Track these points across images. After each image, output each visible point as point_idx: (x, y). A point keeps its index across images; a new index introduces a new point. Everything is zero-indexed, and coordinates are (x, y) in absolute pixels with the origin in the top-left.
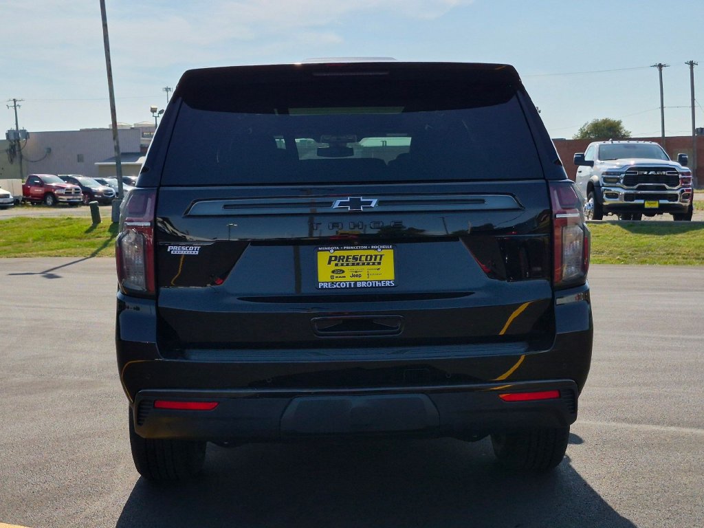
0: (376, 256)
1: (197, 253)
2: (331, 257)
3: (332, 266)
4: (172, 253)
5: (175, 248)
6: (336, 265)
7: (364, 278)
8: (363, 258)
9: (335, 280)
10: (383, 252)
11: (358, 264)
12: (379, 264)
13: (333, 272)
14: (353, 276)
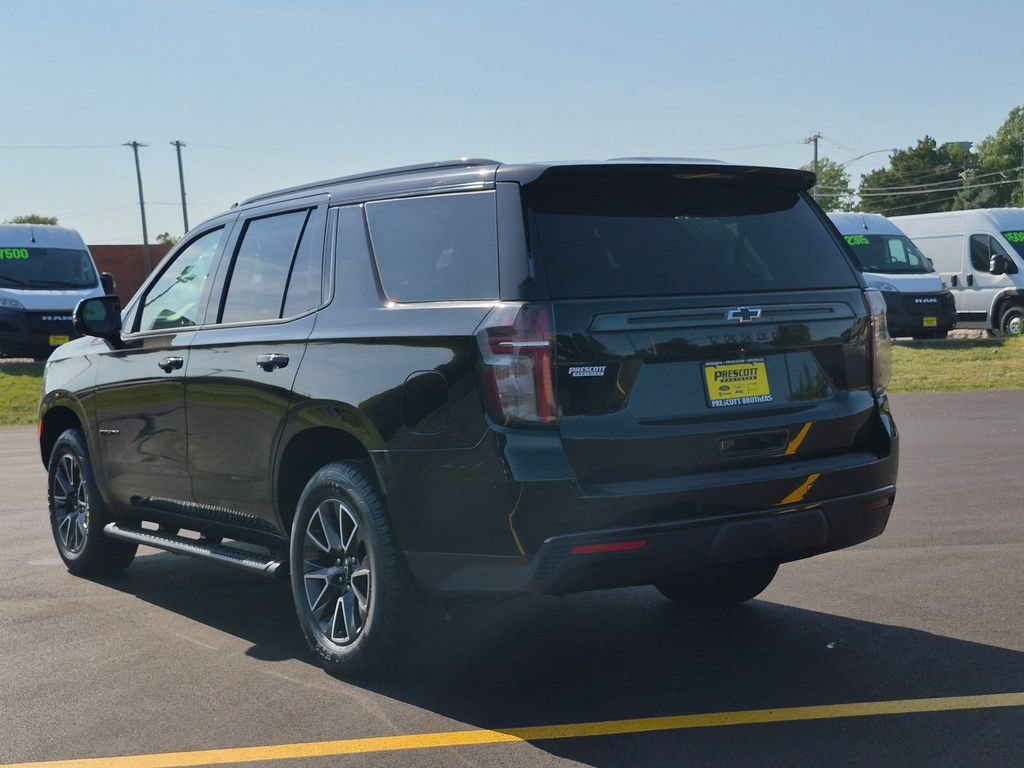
0: (752, 370)
1: (602, 374)
2: (716, 373)
3: (719, 383)
4: (574, 375)
5: (578, 369)
6: (722, 381)
7: (746, 394)
8: (742, 373)
9: (724, 397)
10: (756, 365)
11: (739, 379)
12: (755, 378)
13: (721, 388)
14: (737, 392)
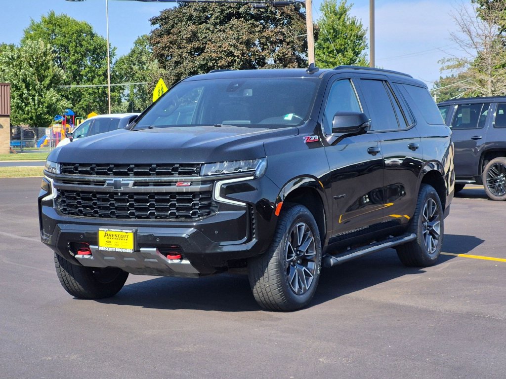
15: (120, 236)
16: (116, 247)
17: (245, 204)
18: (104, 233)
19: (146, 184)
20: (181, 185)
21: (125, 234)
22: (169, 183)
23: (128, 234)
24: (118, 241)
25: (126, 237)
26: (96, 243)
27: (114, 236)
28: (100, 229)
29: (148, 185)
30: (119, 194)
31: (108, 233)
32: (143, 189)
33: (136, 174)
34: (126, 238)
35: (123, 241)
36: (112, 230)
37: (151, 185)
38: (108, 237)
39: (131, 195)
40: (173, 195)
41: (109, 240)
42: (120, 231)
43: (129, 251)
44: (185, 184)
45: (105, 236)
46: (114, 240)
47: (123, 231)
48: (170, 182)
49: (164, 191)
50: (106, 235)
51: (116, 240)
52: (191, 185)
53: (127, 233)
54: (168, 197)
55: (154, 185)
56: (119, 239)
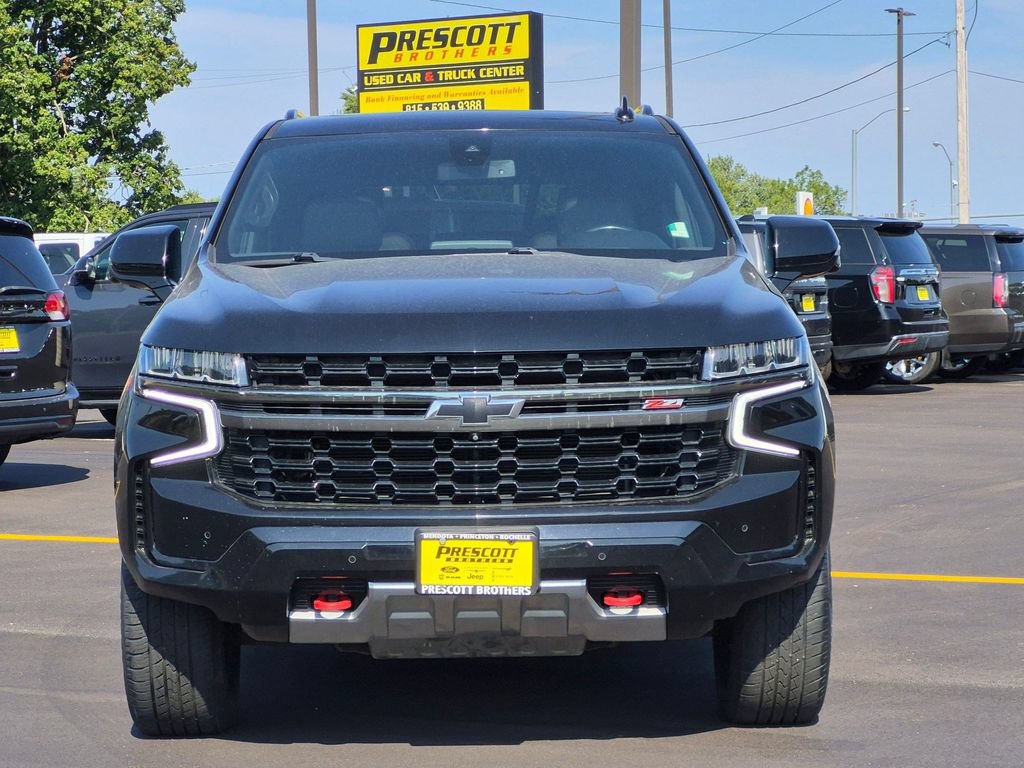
15: (488, 553)
16: (475, 582)
17: (797, 452)
18: (436, 545)
19: (558, 406)
20: (656, 406)
21: (506, 545)
22: (622, 403)
23: (515, 546)
24: (483, 564)
25: (510, 552)
26: (410, 573)
27: (469, 554)
28: (426, 536)
29: (563, 410)
30: (476, 437)
31: (451, 544)
32: (549, 420)
33: (524, 381)
34: (509, 556)
35: (498, 565)
36: (465, 536)
37: (571, 409)
38: (449, 556)
39: (507, 439)
40: (629, 434)
41: (452, 564)
42: (492, 536)
43: (521, 592)
44: (668, 403)
45: (439, 553)
46: (468, 564)
47: (502, 536)
48: (626, 400)
49: (612, 425)
50: (444, 550)
51: (475, 564)
52: (684, 404)
53: (511, 542)
54: (617, 440)
55: (580, 410)
56: (484, 559)
